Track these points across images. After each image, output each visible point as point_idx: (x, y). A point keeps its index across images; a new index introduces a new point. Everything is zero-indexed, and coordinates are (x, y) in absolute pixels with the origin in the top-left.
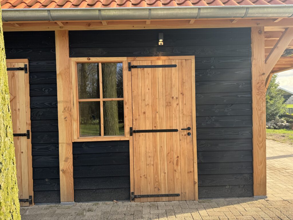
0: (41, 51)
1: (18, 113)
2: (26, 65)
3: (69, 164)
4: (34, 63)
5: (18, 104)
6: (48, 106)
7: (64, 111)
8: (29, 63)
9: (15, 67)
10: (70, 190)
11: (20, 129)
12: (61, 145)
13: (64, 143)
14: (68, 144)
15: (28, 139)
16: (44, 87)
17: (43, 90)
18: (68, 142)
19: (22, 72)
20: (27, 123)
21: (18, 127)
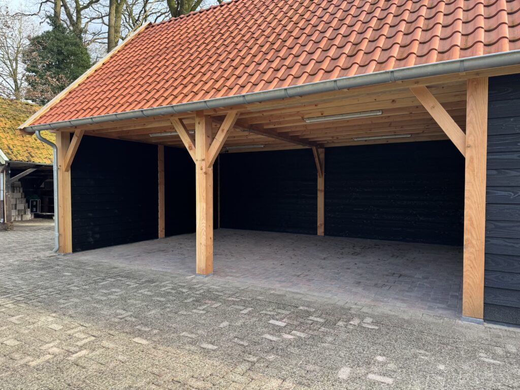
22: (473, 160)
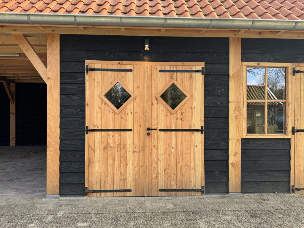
0: (215, 56)
1: (194, 110)
2: (203, 68)
3: (238, 158)
4: (209, 66)
5: (194, 102)
6: (220, 105)
7: (235, 110)
8: (205, 65)
9: (193, 69)
10: (238, 181)
11: (195, 125)
12: (231, 141)
13: (234, 139)
14: (238, 140)
15: (201, 134)
16: (217, 88)
17: (216, 90)
18: (237, 139)
19: (199, 74)
20: (201, 120)
21: (193, 123)
22: (51, 88)
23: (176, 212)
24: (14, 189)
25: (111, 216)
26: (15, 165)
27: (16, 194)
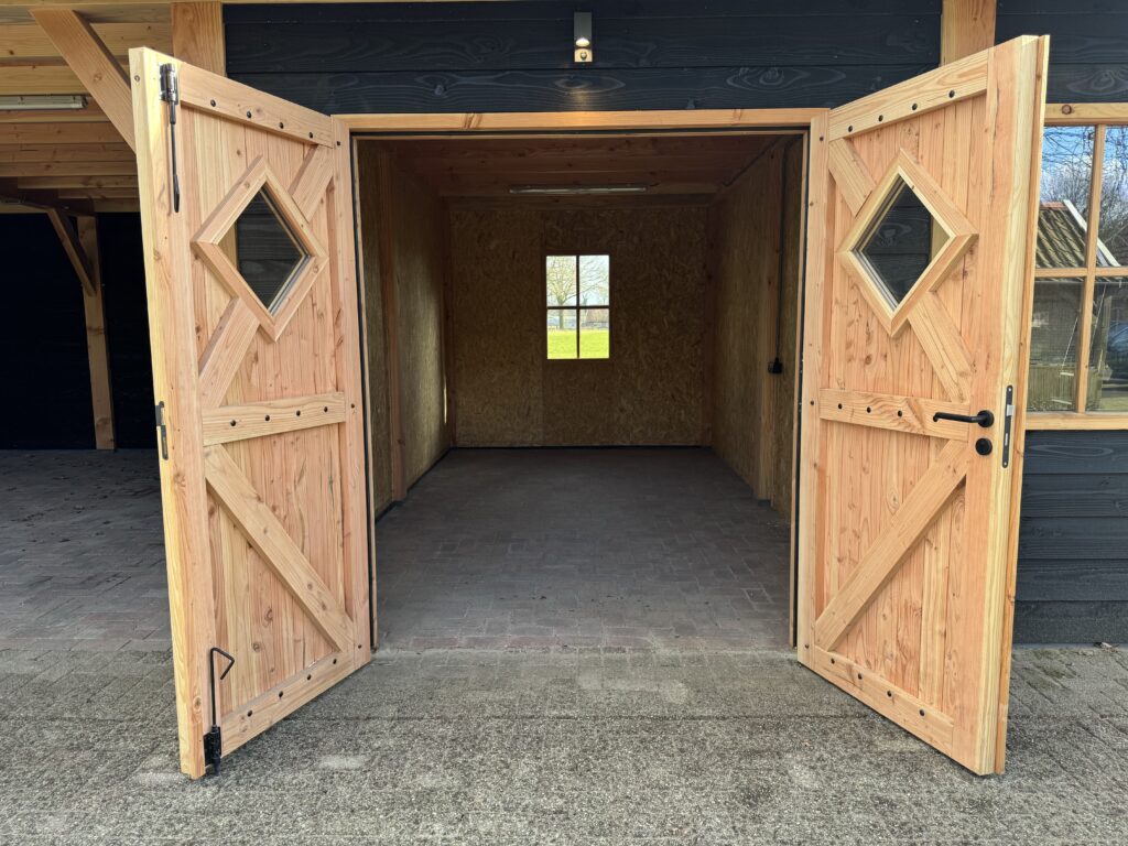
0: (879, 79)
23: (700, 718)
24: (99, 616)
25: (449, 730)
26: (107, 523)
27: (105, 636)
